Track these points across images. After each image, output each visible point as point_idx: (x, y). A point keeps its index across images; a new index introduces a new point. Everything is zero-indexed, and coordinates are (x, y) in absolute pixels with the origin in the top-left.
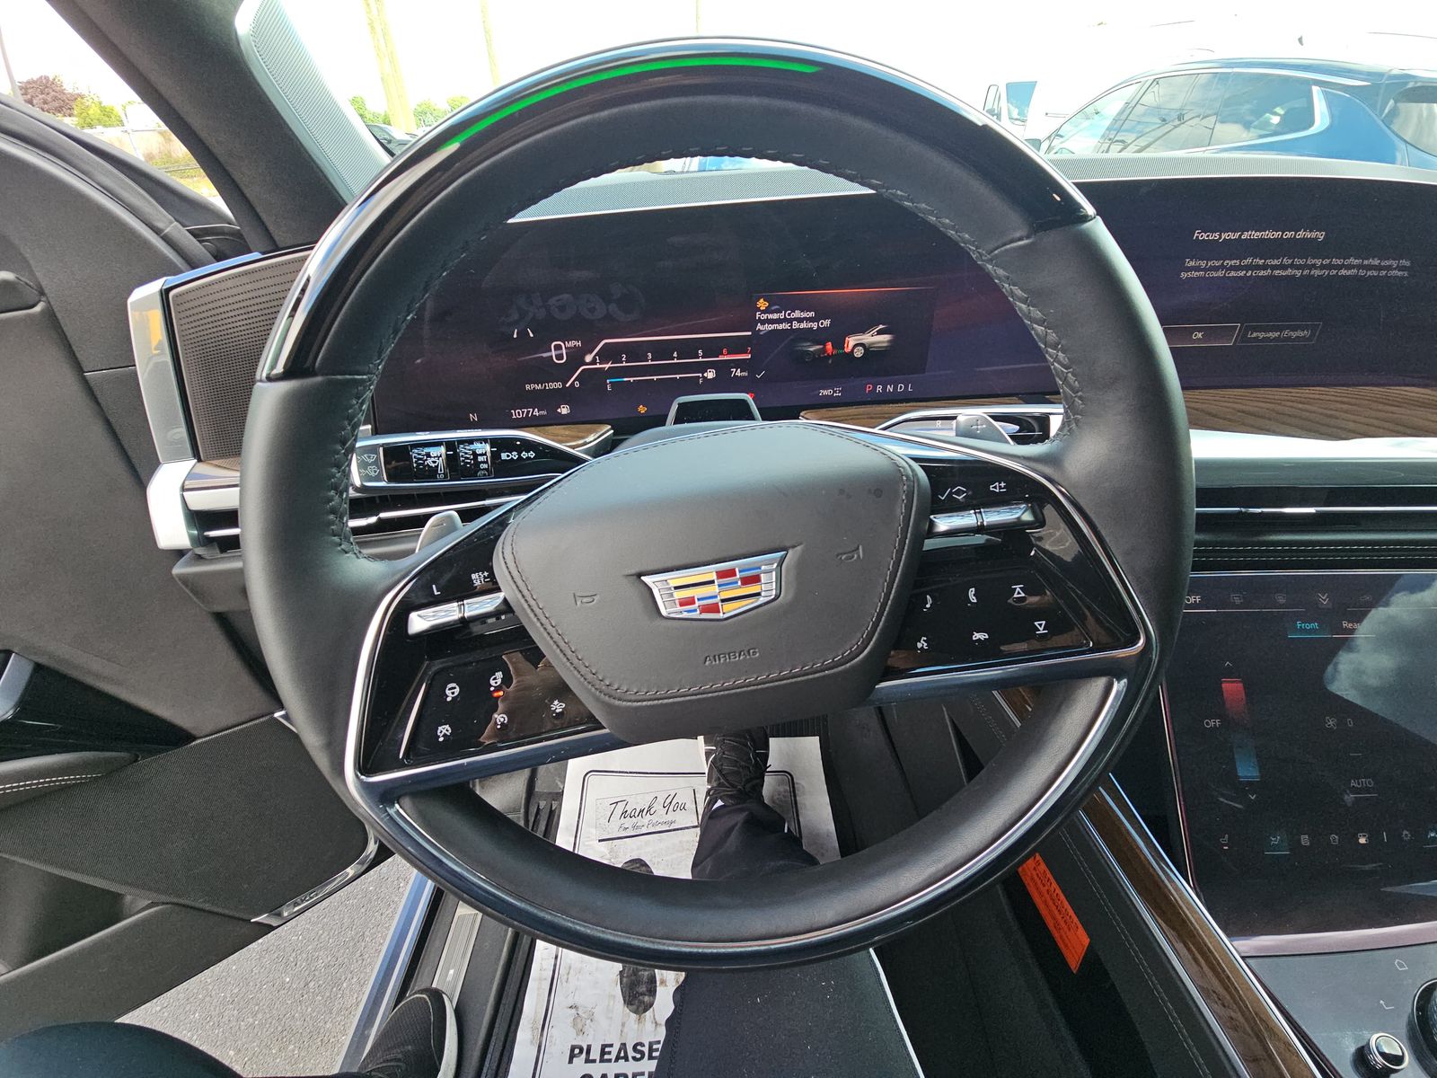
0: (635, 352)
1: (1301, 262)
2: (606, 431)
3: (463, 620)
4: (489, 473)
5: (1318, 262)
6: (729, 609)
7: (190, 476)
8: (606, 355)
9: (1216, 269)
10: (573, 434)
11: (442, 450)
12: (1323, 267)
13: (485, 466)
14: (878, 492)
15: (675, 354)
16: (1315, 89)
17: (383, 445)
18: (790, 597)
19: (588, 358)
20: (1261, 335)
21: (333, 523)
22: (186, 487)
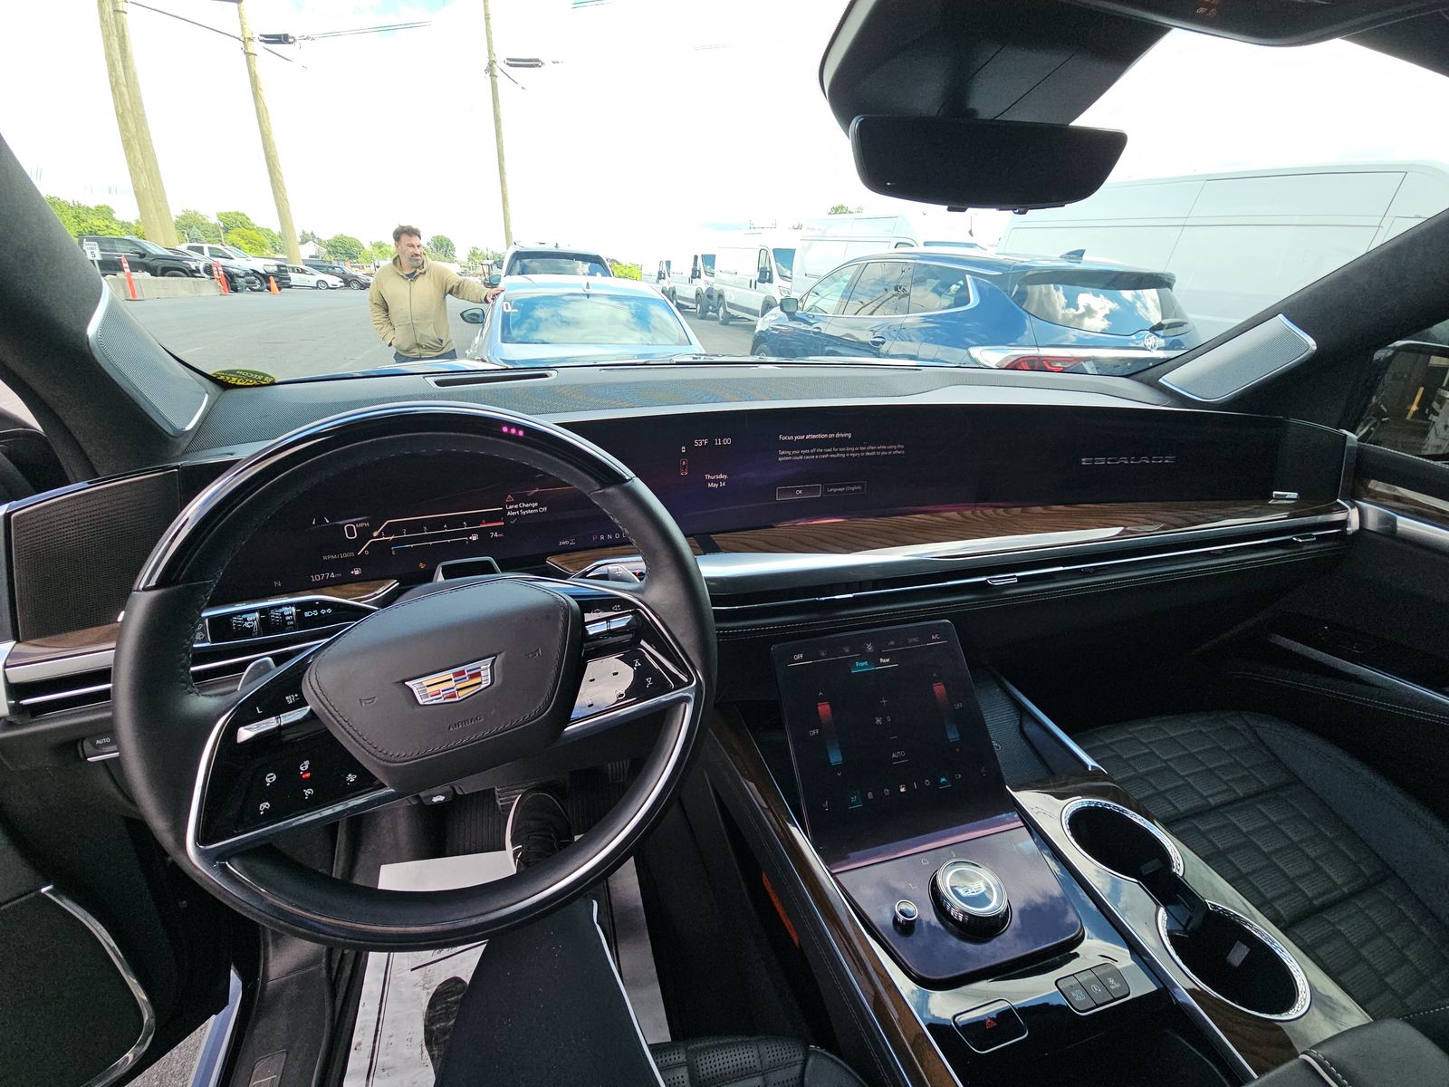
0: (412, 527)
1: (843, 449)
2: (394, 584)
3: (280, 728)
4: (294, 628)
5: (853, 449)
6: (463, 694)
7: (11, 656)
8: (387, 531)
9: (797, 455)
10: (364, 589)
11: (257, 615)
12: (855, 452)
13: (292, 623)
14: (548, 618)
15: (445, 526)
16: (968, 276)
17: (208, 617)
18: (500, 681)
19: (375, 534)
20: (835, 490)
21: (182, 674)
22: (7, 665)
